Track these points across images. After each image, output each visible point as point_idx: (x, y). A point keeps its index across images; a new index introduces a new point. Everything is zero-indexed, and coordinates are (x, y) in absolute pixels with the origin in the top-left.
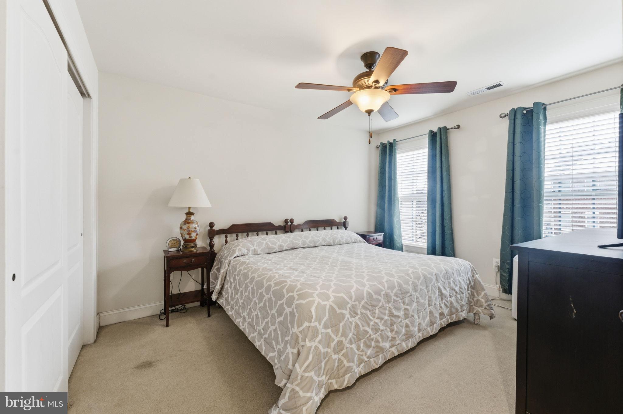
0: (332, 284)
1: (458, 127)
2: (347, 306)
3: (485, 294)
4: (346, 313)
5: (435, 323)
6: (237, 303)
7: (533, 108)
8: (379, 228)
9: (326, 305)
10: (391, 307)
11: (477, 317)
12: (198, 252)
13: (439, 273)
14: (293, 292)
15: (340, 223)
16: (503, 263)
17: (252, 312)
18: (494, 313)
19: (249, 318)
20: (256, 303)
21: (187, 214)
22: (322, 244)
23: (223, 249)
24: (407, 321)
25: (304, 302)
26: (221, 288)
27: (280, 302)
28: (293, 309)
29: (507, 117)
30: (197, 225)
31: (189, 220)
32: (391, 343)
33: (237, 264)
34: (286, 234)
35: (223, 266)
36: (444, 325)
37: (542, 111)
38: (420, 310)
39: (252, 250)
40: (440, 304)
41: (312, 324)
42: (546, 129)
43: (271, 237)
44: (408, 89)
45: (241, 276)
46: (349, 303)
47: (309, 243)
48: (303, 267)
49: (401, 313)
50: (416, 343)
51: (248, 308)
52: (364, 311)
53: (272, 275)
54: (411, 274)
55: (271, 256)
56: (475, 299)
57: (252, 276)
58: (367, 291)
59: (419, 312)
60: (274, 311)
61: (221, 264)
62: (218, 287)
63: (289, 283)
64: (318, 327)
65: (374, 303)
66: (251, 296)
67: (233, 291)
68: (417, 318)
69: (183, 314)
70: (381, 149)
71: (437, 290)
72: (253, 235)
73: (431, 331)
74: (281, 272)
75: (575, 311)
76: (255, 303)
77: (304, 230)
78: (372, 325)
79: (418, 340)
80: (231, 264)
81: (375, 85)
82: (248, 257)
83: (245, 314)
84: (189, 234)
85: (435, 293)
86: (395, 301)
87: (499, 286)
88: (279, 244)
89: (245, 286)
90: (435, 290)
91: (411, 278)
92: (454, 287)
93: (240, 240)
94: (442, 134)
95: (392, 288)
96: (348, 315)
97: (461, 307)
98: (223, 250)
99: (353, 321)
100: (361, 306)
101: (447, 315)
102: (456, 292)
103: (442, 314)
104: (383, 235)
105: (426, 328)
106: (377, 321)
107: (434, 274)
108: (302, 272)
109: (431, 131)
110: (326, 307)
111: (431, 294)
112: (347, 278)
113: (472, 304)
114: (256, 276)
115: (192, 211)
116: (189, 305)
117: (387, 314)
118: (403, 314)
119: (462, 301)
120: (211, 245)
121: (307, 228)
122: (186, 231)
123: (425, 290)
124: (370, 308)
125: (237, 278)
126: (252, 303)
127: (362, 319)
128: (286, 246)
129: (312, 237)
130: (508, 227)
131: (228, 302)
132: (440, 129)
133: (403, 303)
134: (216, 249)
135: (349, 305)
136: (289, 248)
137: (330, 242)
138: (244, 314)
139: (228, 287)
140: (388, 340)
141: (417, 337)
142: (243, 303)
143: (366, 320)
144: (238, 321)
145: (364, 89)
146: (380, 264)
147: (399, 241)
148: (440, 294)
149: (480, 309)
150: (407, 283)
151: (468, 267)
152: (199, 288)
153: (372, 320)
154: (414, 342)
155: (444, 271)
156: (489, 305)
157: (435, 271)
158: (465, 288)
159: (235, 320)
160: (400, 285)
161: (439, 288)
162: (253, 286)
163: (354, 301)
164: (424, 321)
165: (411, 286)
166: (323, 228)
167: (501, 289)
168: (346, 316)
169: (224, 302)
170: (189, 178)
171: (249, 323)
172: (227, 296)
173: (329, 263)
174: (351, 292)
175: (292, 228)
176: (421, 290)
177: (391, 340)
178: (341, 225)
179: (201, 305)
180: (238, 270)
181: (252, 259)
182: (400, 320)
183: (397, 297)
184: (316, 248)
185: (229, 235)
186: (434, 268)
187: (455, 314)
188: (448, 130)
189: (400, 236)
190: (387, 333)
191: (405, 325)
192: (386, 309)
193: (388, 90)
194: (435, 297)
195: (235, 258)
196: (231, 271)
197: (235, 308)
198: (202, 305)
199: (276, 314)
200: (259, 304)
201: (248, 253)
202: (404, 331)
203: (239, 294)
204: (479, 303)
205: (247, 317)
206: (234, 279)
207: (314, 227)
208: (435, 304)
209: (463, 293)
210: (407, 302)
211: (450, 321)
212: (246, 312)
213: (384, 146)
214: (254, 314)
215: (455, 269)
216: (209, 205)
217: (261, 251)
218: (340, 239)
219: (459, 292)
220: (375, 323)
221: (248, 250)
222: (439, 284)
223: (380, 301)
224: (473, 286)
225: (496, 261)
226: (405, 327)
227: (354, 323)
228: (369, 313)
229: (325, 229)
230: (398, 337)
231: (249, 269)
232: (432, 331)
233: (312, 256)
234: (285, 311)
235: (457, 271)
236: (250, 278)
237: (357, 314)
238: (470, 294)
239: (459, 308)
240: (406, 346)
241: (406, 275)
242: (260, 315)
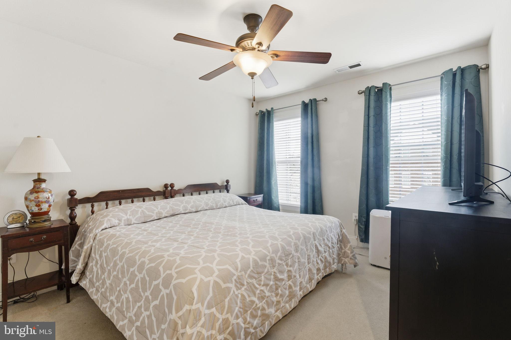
0: (216, 255)
1: (326, 100)
2: (233, 279)
3: (351, 246)
4: (232, 286)
5: (313, 279)
6: (104, 283)
7: (382, 87)
8: (258, 190)
9: (210, 281)
10: (276, 271)
11: (344, 267)
12: (52, 227)
13: (315, 231)
14: (171, 270)
15: (222, 186)
16: (361, 217)
17: (122, 295)
18: (357, 262)
19: (117, 303)
20: (127, 284)
21: (35, 181)
22: (205, 208)
23: (89, 220)
24: (290, 282)
25: (184, 281)
26: (83, 267)
27: (155, 283)
28: (171, 291)
29: (363, 94)
30: (50, 195)
31: (38, 188)
32: (276, 308)
33: (105, 237)
34: (165, 200)
35: (87, 241)
36: (320, 279)
37: (389, 90)
38: (301, 269)
39: (125, 220)
40: (317, 260)
41: (194, 307)
42: (391, 106)
43: (148, 204)
44: (288, 56)
45: (109, 252)
46: (234, 275)
47: (190, 208)
48: (183, 236)
49: (284, 276)
50: (298, 301)
51: (116, 289)
52: (250, 280)
53: (147, 249)
54: (293, 236)
55: (147, 225)
56: (343, 251)
57: (122, 252)
58: (253, 258)
59: (300, 271)
60: (148, 293)
61: (84, 239)
62: (80, 266)
63: (166, 258)
64: (201, 309)
65: (260, 270)
66: (120, 276)
67: (99, 269)
68: (299, 277)
69: (32, 304)
70: (260, 117)
71: (315, 248)
72: (127, 203)
73: (311, 286)
74: (158, 245)
75: (438, 263)
76: (125, 284)
77: (185, 194)
78: (259, 294)
79: (300, 298)
80: (97, 238)
81: (258, 47)
82: (120, 228)
83: (113, 298)
84: (38, 205)
85: (313, 251)
86: (279, 264)
87: (357, 237)
88: (157, 211)
89: (113, 264)
90: (313, 248)
91: (293, 239)
92: (328, 243)
93: (110, 209)
94: (313, 105)
95: (276, 251)
96: (234, 288)
97: (333, 260)
98: (88, 222)
99: (239, 293)
100: (247, 276)
101: (322, 270)
102: (329, 247)
103: (318, 270)
104: (262, 197)
105: (306, 285)
106: (262, 288)
107: (312, 233)
108: (182, 243)
109: (303, 102)
110: (210, 284)
111: (310, 252)
112: (231, 247)
113: (341, 255)
114: (127, 252)
115: (42, 177)
116: (39, 292)
117: (272, 279)
118: (287, 276)
119: (334, 255)
120: (72, 217)
121: (188, 193)
122: (33, 203)
123: (305, 249)
124: (256, 276)
125: (104, 255)
126: (122, 284)
127: (248, 289)
128: (166, 213)
129: (194, 202)
130: (365, 186)
131: (92, 283)
132: (311, 100)
133: (287, 265)
134: (78, 221)
135: (235, 277)
136: (169, 215)
137: (212, 206)
138: (111, 298)
139: (92, 266)
140: (274, 305)
141: (299, 296)
142: (111, 284)
143: (252, 289)
144: (105, 307)
145: (247, 50)
146: (263, 227)
147: (277, 202)
148: (317, 251)
149: (346, 260)
150: (289, 244)
151: (338, 224)
152: (56, 268)
153: (258, 289)
154: (296, 301)
155: (319, 230)
156: (353, 256)
157: (313, 230)
158: (335, 242)
159: (101, 306)
160: (283, 248)
161: (316, 245)
162: (123, 264)
163: (240, 272)
164: (304, 280)
165: (293, 247)
166: (205, 192)
167: (359, 239)
168: (232, 290)
169: (88, 284)
170: (38, 137)
171: (117, 309)
172: (91, 276)
173: (212, 229)
174: (236, 262)
175: (172, 193)
176: (302, 249)
177: (277, 305)
178: (223, 189)
179: (58, 289)
180: (105, 245)
181: (123, 231)
182: (284, 282)
183: (281, 260)
184: (198, 213)
185: (96, 204)
186: (311, 227)
187: (328, 268)
188: (317, 102)
189: (277, 197)
190: (272, 299)
191: (288, 286)
192: (271, 274)
193: (270, 54)
194: (313, 254)
195: (102, 230)
196: (97, 247)
197: (101, 290)
198: (60, 288)
199: (150, 297)
200: (130, 285)
201: (119, 224)
202: (287, 292)
203: (106, 274)
204: (346, 254)
205: (115, 301)
206: (101, 256)
207: (195, 191)
208: (313, 261)
209: (334, 248)
210: (290, 263)
211: (324, 275)
212: (115, 294)
213: (263, 114)
214: (124, 297)
215: (328, 226)
216: (68, 170)
217: (135, 220)
218: (222, 203)
219: (331, 247)
220: (261, 290)
221: (120, 220)
222: (316, 242)
223: (265, 266)
224: (341, 240)
225: (355, 215)
226: (288, 288)
227: (240, 296)
228: (255, 281)
229: (207, 193)
230: (282, 300)
231: (118, 244)
232: (311, 288)
233: (194, 222)
234: (162, 294)
235: (330, 227)
236: (119, 255)
237: (243, 285)
238: (339, 247)
239: (332, 261)
240: (289, 307)
241: (288, 237)
242: (131, 299)
